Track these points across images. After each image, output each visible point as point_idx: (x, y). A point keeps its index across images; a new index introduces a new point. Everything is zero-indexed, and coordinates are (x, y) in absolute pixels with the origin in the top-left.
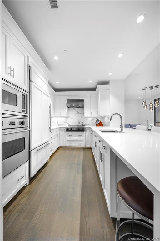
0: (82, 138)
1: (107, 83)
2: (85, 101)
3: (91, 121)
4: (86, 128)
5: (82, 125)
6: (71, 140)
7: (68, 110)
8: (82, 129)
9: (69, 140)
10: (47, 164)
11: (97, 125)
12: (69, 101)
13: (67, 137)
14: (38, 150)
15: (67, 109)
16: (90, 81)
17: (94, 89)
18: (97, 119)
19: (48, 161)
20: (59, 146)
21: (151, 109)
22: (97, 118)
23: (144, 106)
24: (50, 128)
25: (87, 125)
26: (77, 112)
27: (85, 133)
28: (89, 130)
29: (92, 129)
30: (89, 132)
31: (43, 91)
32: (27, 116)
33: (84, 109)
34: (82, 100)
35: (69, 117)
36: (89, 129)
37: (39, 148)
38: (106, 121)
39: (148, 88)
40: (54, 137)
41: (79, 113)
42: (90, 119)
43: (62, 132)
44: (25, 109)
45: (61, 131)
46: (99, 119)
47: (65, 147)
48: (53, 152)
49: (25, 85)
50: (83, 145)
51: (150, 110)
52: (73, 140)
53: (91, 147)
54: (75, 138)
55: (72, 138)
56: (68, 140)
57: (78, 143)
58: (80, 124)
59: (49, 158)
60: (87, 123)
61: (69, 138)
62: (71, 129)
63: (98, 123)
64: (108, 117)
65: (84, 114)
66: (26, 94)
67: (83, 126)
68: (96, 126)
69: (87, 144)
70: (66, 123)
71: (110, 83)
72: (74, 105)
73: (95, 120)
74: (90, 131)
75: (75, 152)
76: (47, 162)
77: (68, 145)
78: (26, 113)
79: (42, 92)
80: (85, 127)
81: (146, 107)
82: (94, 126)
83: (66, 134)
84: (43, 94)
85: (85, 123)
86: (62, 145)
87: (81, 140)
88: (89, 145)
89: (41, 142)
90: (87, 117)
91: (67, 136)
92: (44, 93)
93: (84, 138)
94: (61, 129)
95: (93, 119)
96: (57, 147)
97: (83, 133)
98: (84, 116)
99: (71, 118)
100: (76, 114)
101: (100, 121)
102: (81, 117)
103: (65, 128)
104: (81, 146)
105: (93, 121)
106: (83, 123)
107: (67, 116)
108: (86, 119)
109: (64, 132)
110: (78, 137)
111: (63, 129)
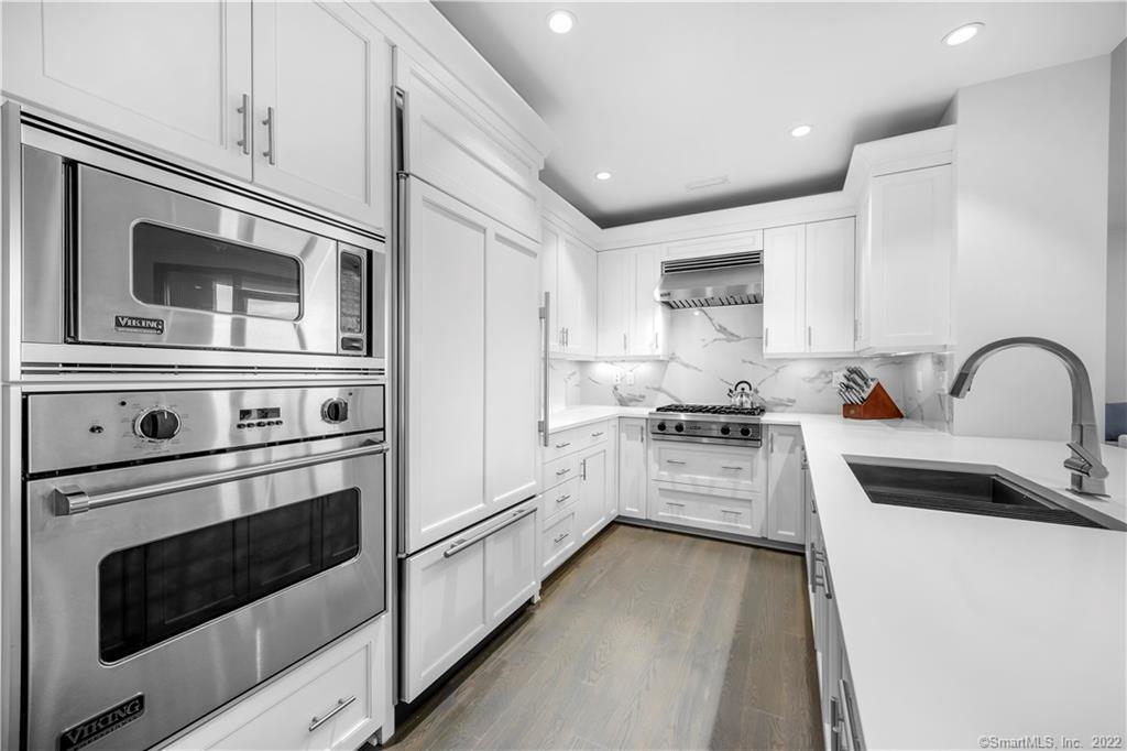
0: (744, 483)
2: (767, 261)
3: (811, 380)
4: (769, 425)
5: (749, 405)
6: (679, 487)
7: (671, 324)
8: (745, 432)
9: (669, 486)
10: (527, 619)
11: (850, 411)
12: (675, 270)
13: (654, 467)
14: (447, 556)
15: (660, 315)
16: (801, 131)
17: (833, 182)
18: (852, 371)
19: (537, 598)
20: (614, 513)
22: (853, 365)
24: (542, 427)
25: (786, 405)
26: (722, 329)
27: (767, 458)
28: (789, 439)
30: (792, 450)
31: (492, 228)
32: (381, 372)
33: (761, 311)
34: (751, 261)
35: (672, 358)
36: (791, 431)
37: (458, 545)
38: (920, 386)
40: (576, 470)
41: (730, 336)
42: (804, 370)
43: (629, 438)
44: (363, 336)
45: (623, 435)
46: (869, 370)
47: (647, 520)
48: (571, 547)
49: (367, 200)
50: (747, 526)
52: (690, 489)
53: (803, 546)
54: (703, 478)
55: (685, 477)
56: (662, 485)
57: (717, 508)
58: (736, 401)
60: (784, 395)
61: (665, 475)
62: (680, 428)
63: (855, 399)
64: (940, 361)
65: (759, 339)
66: (370, 253)
67: (751, 412)
68: (846, 416)
69: (779, 527)
70: (659, 389)
72: (709, 292)
73: (839, 377)
74: (797, 449)
75: (701, 561)
76: (530, 602)
77: (663, 515)
78: (369, 354)
79: (484, 231)
80: (766, 419)
83: (651, 452)
84: (496, 248)
85: (766, 394)
86: (632, 511)
87: (740, 495)
88: (788, 534)
89: (481, 505)
90: (781, 362)
91: (657, 467)
92: (499, 237)
93: (758, 484)
94: (627, 425)
95: (823, 372)
96: (603, 519)
97: (751, 456)
98: (762, 355)
99: (687, 366)
100: (715, 340)
101: (873, 385)
102: (744, 361)
103: (647, 419)
104: (738, 528)
105: (819, 384)
106: (756, 391)
107: (660, 352)
108: (777, 371)
109: (642, 440)
110: (719, 475)
111: (635, 422)
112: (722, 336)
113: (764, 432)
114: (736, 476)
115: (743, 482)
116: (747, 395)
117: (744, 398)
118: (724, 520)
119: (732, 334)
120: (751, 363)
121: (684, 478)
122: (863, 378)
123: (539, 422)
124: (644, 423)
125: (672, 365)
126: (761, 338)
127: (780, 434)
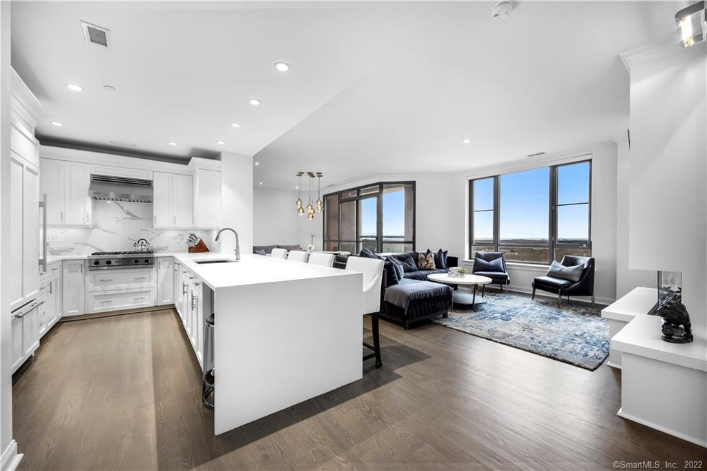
1: (214, 156)
2: (155, 185)
3: (175, 238)
4: (157, 257)
5: (146, 250)
6: (108, 293)
7: (94, 206)
8: (147, 261)
9: (100, 293)
11: (191, 250)
12: (98, 180)
13: (91, 286)
15: (89, 203)
16: (173, 144)
17: (185, 160)
18: (191, 235)
20: (60, 316)
21: (311, 216)
22: (192, 233)
23: (299, 209)
24: (42, 262)
25: (162, 249)
26: (129, 213)
27: (157, 271)
28: (167, 263)
29: (177, 260)
30: (168, 267)
31: (26, 164)
33: (152, 206)
34: (148, 184)
35: (95, 226)
36: (168, 259)
39: (306, 173)
40: (48, 288)
41: (134, 217)
42: (173, 234)
43: (70, 271)
45: (66, 271)
46: (197, 234)
47: (85, 315)
48: (44, 330)
50: (148, 302)
51: (309, 217)
52: (115, 292)
53: (174, 305)
54: (123, 286)
56: (96, 294)
57: (131, 299)
58: (139, 248)
59: (37, 344)
60: (162, 245)
61: (98, 288)
62: (109, 263)
63: (193, 245)
65: (150, 219)
67: (148, 252)
68: (189, 252)
69: (163, 299)
70: (85, 244)
71: (223, 156)
73: (187, 237)
74: (171, 266)
77: (97, 308)
79: (25, 167)
80: (156, 255)
81: (301, 211)
82: (181, 252)
83: (88, 278)
84: (27, 173)
85: (154, 245)
86: (72, 312)
87: (144, 290)
88: (167, 301)
89: (21, 299)
90: (162, 230)
91: (92, 284)
92: (28, 169)
93: (153, 283)
94: (69, 264)
95: (180, 235)
96: (55, 318)
97: (150, 271)
98: (153, 227)
99: (106, 231)
100: (125, 218)
101: (199, 240)
102: (142, 230)
103: (85, 260)
104: (143, 305)
105: (179, 240)
106: (149, 244)
107: (90, 223)
108: (159, 234)
109: (82, 271)
110: (133, 282)
111: (78, 262)
112: (129, 217)
113: (155, 261)
114: (142, 281)
115: (146, 284)
116: (145, 246)
117: (143, 247)
118: (135, 303)
119: (135, 216)
120: (146, 230)
121: (111, 288)
122: (195, 237)
123: (40, 260)
124: (83, 262)
125: (96, 230)
126: (152, 219)
127: (164, 261)
